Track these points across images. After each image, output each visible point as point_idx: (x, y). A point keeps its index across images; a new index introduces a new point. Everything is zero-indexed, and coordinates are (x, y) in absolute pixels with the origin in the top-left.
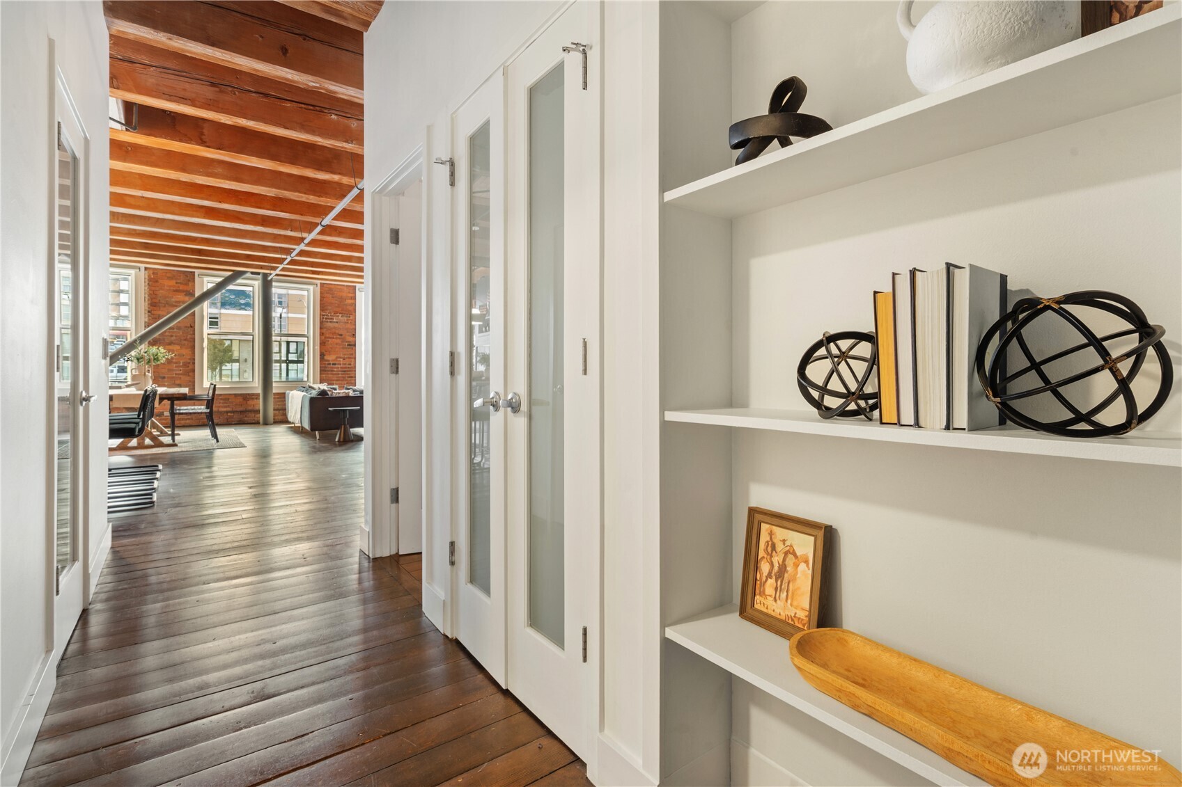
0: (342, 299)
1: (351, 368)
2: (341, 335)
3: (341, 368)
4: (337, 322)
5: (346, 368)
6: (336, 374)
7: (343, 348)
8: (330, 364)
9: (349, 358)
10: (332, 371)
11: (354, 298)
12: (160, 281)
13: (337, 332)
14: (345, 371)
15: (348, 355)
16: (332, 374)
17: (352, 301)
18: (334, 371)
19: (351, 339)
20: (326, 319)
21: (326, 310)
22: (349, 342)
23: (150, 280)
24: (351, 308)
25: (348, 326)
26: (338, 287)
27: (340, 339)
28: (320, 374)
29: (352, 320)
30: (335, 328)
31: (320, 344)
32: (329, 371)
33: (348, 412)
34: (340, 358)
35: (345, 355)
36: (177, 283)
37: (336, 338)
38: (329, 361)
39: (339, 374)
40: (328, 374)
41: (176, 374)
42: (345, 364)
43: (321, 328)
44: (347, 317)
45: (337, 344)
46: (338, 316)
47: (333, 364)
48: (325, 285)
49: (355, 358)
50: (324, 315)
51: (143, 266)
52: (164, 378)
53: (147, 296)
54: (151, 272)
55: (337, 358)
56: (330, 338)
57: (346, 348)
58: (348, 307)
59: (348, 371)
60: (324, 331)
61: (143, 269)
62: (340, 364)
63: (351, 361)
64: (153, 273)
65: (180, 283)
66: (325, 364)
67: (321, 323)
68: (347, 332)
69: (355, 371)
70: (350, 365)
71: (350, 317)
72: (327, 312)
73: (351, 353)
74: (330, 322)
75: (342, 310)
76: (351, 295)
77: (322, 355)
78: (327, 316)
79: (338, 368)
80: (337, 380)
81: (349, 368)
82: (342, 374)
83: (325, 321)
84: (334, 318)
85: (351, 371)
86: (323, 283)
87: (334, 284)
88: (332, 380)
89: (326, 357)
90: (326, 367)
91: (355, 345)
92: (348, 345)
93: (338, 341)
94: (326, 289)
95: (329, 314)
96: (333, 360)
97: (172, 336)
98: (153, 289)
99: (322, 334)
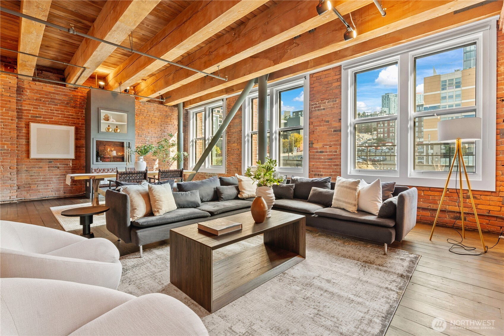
0: (329, 84)
1: (337, 155)
2: (328, 122)
3: (328, 155)
4: (324, 109)
5: (331, 155)
6: (323, 162)
8: (317, 152)
9: (335, 145)
10: (319, 159)
11: (339, 80)
12: (231, 105)
13: (324, 119)
14: (331, 159)
15: (334, 141)
16: (319, 162)
17: (338, 83)
18: (321, 159)
19: (337, 125)
20: (315, 108)
22: (335, 127)
23: (227, 105)
24: (337, 91)
25: (334, 111)
26: (325, 73)
27: (326, 125)
28: (309, 161)
29: (338, 104)
30: (322, 115)
31: (310, 133)
32: (316, 159)
34: (327, 145)
35: (331, 142)
37: (323, 126)
38: (317, 149)
39: (326, 162)
40: (316, 162)
41: (236, 161)
42: (331, 152)
43: (310, 118)
44: (333, 101)
45: (323, 131)
46: (325, 103)
47: (321, 152)
48: (314, 76)
49: (340, 145)
50: (313, 105)
54: (228, 100)
55: (324, 145)
56: (318, 126)
57: (331, 134)
58: (334, 91)
59: (334, 159)
60: (313, 120)
61: (225, 100)
62: (327, 152)
63: (337, 148)
66: (314, 152)
67: (311, 112)
68: (333, 117)
69: (340, 158)
70: (336, 152)
71: (336, 101)
72: (315, 101)
73: (337, 139)
74: (318, 110)
75: (328, 96)
76: (338, 77)
77: (311, 143)
78: (316, 104)
79: (325, 155)
80: (324, 168)
81: (335, 155)
82: (328, 162)
83: (314, 111)
84: (322, 105)
85: (336, 159)
86: (314, 74)
87: (322, 71)
88: (321, 168)
89: (314, 146)
90: (314, 155)
91: (340, 131)
92: (335, 131)
93: (324, 128)
94: (315, 79)
95: (317, 103)
96: (320, 148)
97: (235, 137)
98: (229, 110)
99: (311, 123)
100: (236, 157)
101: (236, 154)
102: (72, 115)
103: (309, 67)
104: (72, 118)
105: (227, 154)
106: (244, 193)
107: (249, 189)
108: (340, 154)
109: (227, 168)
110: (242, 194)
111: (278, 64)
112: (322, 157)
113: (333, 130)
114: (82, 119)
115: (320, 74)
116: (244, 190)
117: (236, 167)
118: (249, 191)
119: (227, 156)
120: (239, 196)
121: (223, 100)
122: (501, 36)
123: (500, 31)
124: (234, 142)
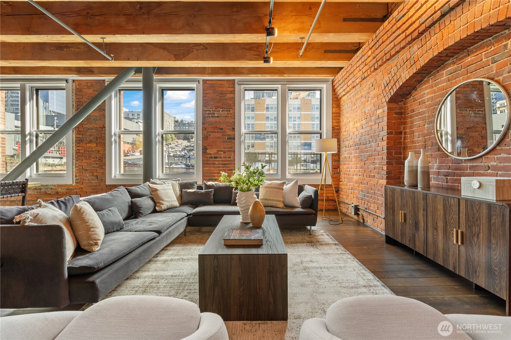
0: (223, 94)
1: (231, 161)
2: (222, 129)
3: (222, 161)
4: (218, 117)
5: (226, 161)
6: (217, 167)
7: (224, 142)
8: (211, 157)
9: (229, 151)
11: (233, 92)
12: (84, 90)
13: (218, 126)
14: (225, 164)
15: (227, 148)
16: (213, 167)
17: (232, 95)
18: (215, 164)
19: (231, 133)
20: (208, 114)
22: (229, 135)
23: (77, 89)
24: (231, 102)
25: (228, 120)
26: (219, 82)
27: (220, 132)
28: (203, 167)
29: (231, 114)
30: (216, 122)
31: (203, 138)
32: (210, 164)
34: (221, 151)
35: (225, 148)
36: (94, 91)
37: (218, 132)
38: (211, 154)
39: (220, 167)
40: (210, 167)
41: (94, 167)
42: (225, 157)
43: (203, 123)
44: (227, 111)
45: (218, 138)
46: (219, 111)
47: (215, 158)
48: (208, 82)
49: (234, 151)
50: (206, 111)
51: (71, 79)
53: (74, 103)
54: (77, 83)
55: (218, 151)
56: (212, 132)
57: (226, 142)
58: (228, 102)
59: (228, 164)
60: (206, 126)
62: (221, 158)
63: (231, 155)
64: (79, 84)
65: (96, 91)
66: (207, 157)
67: (204, 118)
68: (227, 126)
69: (234, 164)
70: (230, 158)
71: (230, 111)
72: (209, 107)
73: (231, 146)
74: (212, 117)
75: (222, 105)
76: (231, 89)
77: (205, 149)
78: (209, 111)
79: (219, 161)
80: (218, 173)
81: (229, 161)
82: (222, 167)
83: (207, 116)
84: (216, 113)
85: (230, 164)
86: (207, 80)
87: (216, 80)
88: (215, 173)
89: (208, 151)
90: (208, 161)
91: (234, 139)
92: (228, 138)
93: (219, 135)
94: (208, 85)
95: (211, 110)
96: (214, 154)
97: (91, 135)
98: (78, 97)
99: (204, 129)
100: (94, 161)
101: (94, 158)
103: (206, 72)
105: (76, 158)
106: (162, 204)
107: (167, 199)
108: (234, 160)
109: (76, 176)
110: (161, 206)
112: (217, 163)
113: (227, 137)
115: (214, 82)
116: (163, 200)
117: (95, 174)
118: (168, 201)
119: (76, 160)
120: (157, 208)
121: (67, 81)
122: (334, 90)
123: (333, 86)
124: (90, 142)
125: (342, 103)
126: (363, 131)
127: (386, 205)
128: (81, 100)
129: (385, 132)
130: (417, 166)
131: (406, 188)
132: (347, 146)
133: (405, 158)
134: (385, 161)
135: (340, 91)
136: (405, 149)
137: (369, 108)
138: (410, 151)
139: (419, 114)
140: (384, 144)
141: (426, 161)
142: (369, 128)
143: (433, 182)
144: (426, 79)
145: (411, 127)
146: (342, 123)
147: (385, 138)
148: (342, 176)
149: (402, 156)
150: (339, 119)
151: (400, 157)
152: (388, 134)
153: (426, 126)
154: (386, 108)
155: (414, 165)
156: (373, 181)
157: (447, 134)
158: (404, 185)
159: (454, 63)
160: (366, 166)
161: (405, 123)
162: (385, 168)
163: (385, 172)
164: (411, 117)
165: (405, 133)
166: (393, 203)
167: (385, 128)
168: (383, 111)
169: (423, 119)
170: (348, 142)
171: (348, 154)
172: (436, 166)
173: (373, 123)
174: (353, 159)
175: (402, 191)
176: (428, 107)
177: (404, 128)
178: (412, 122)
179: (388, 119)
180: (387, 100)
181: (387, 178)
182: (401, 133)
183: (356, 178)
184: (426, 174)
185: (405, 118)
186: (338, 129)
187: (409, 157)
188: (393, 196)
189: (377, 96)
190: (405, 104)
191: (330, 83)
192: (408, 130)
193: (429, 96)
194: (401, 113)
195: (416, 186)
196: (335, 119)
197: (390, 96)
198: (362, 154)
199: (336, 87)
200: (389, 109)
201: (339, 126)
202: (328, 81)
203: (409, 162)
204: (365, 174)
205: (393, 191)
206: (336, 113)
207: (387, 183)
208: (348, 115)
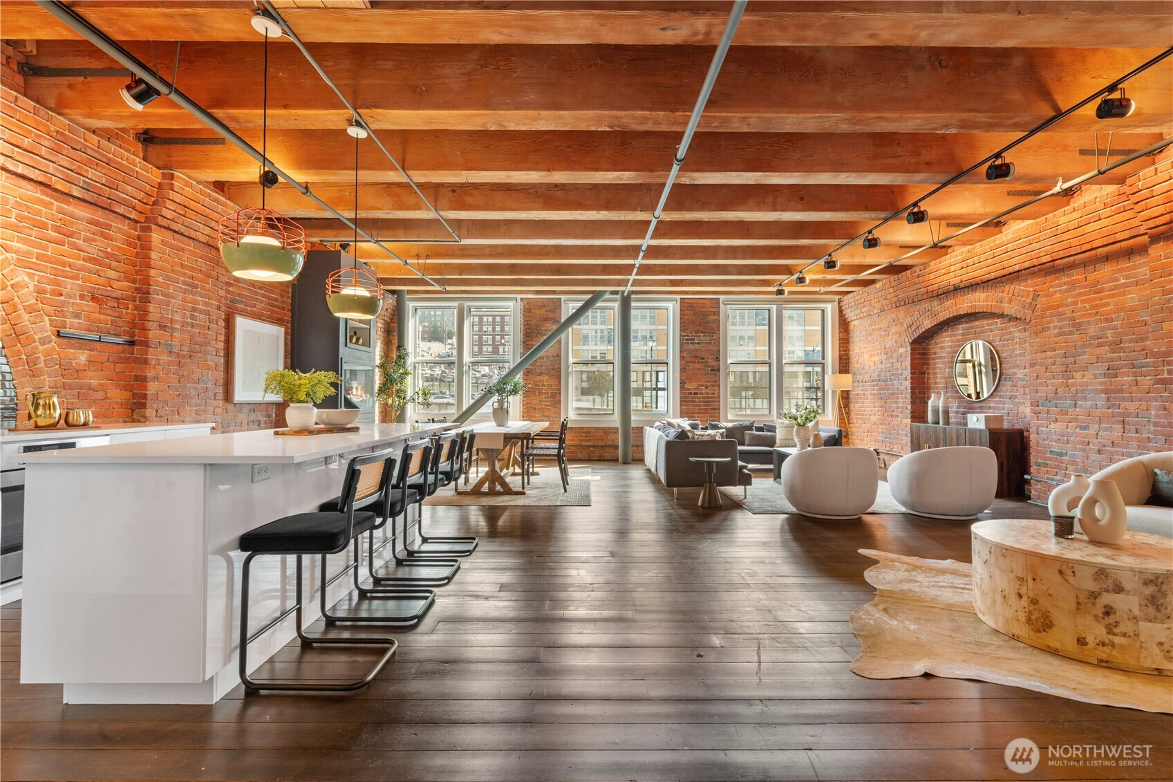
0: (704, 315)
1: (715, 397)
2: (703, 358)
3: (704, 398)
4: (699, 343)
5: (708, 398)
6: (698, 406)
7: (706, 374)
8: (690, 394)
9: (713, 386)
10: (693, 402)
11: (718, 313)
12: (533, 311)
13: (698, 355)
14: (707, 402)
15: (711, 382)
16: (694, 406)
17: (716, 317)
18: (695, 402)
19: (715, 363)
20: (687, 340)
21: (687, 329)
22: (713, 366)
23: (525, 310)
24: (714, 326)
25: (711, 347)
26: (700, 301)
27: (701, 363)
28: (681, 405)
29: (715, 340)
30: (696, 350)
31: (681, 370)
32: (689, 402)
33: (714, 464)
34: (703, 386)
35: (708, 382)
36: (546, 311)
37: (698, 362)
38: (689, 389)
39: (700, 405)
40: (690, 405)
41: (545, 405)
42: (708, 393)
43: (681, 352)
44: (709, 336)
45: (698, 369)
46: (700, 336)
47: (695, 394)
48: (686, 301)
49: (719, 386)
50: (685, 336)
51: (519, 296)
52: (535, 409)
53: (522, 327)
54: (526, 302)
55: (699, 385)
56: (691, 362)
57: (709, 374)
58: (711, 325)
59: (711, 402)
60: (685, 354)
61: (519, 300)
62: (702, 394)
63: (715, 390)
64: (527, 303)
65: (550, 311)
66: (685, 394)
67: (681, 345)
68: (711, 355)
69: (719, 402)
70: (714, 394)
71: (713, 336)
72: (687, 331)
73: (714, 379)
74: (691, 343)
75: (704, 329)
76: (715, 310)
77: (683, 383)
78: (688, 336)
79: (700, 398)
80: (699, 413)
81: (712, 398)
82: (704, 406)
83: (686, 343)
84: (696, 338)
85: (714, 402)
86: (685, 299)
87: (696, 299)
88: (695, 413)
89: (686, 386)
90: (687, 397)
91: (719, 370)
92: (711, 370)
93: (701, 366)
94: (687, 305)
95: (690, 335)
96: (693, 389)
97: (542, 366)
98: (527, 319)
99: (682, 358)
100: (545, 398)
101: (545, 394)
102: (276, 300)
104: (278, 307)
108: (719, 396)
109: (523, 416)
111: (678, 286)
112: (697, 400)
113: (709, 369)
114: (288, 311)
115: (694, 301)
117: (546, 414)
119: (524, 397)
121: (516, 300)
122: (841, 311)
123: (840, 307)
124: (541, 374)
125: (851, 328)
126: (883, 366)
127: (912, 441)
128: (530, 323)
129: (908, 372)
130: (939, 406)
131: (930, 425)
132: (861, 381)
133: (929, 398)
134: (909, 400)
135: (850, 314)
136: (929, 388)
137: (890, 344)
138: (933, 392)
139: (940, 358)
140: (908, 383)
141: (945, 402)
142: (889, 365)
143: (952, 420)
144: (946, 328)
145: (934, 369)
146: (851, 353)
147: (909, 378)
148: (853, 416)
149: (926, 395)
150: (847, 347)
151: (924, 397)
152: (911, 374)
153: (947, 370)
154: (909, 348)
155: (937, 405)
156: (896, 421)
157: (980, 365)
158: (927, 422)
159: (967, 322)
160: (887, 405)
161: (928, 364)
162: (909, 407)
163: (909, 412)
164: (934, 359)
165: (928, 374)
166: (918, 439)
167: (909, 368)
168: (906, 350)
169: (943, 363)
170: (862, 377)
171: (862, 390)
172: (955, 405)
173: (895, 361)
174: (870, 397)
175: (926, 427)
176: (948, 353)
177: (928, 369)
178: (935, 364)
179: (911, 359)
180: (910, 341)
181: (912, 417)
182: (924, 373)
183: (874, 418)
184: (946, 413)
185: (928, 359)
186: (846, 359)
187: (932, 399)
188: (918, 433)
189: (900, 334)
190: (928, 345)
191: (836, 303)
192: (931, 371)
193: (949, 344)
194: (924, 354)
195: (938, 423)
196: (843, 347)
197: (913, 338)
198: (882, 392)
199: (843, 308)
200: (912, 349)
201: (847, 355)
202: (834, 301)
203: (932, 402)
204: (886, 414)
205: (918, 428)
206: (844, 339)
207: (912, 422)
208: (861, 344)
